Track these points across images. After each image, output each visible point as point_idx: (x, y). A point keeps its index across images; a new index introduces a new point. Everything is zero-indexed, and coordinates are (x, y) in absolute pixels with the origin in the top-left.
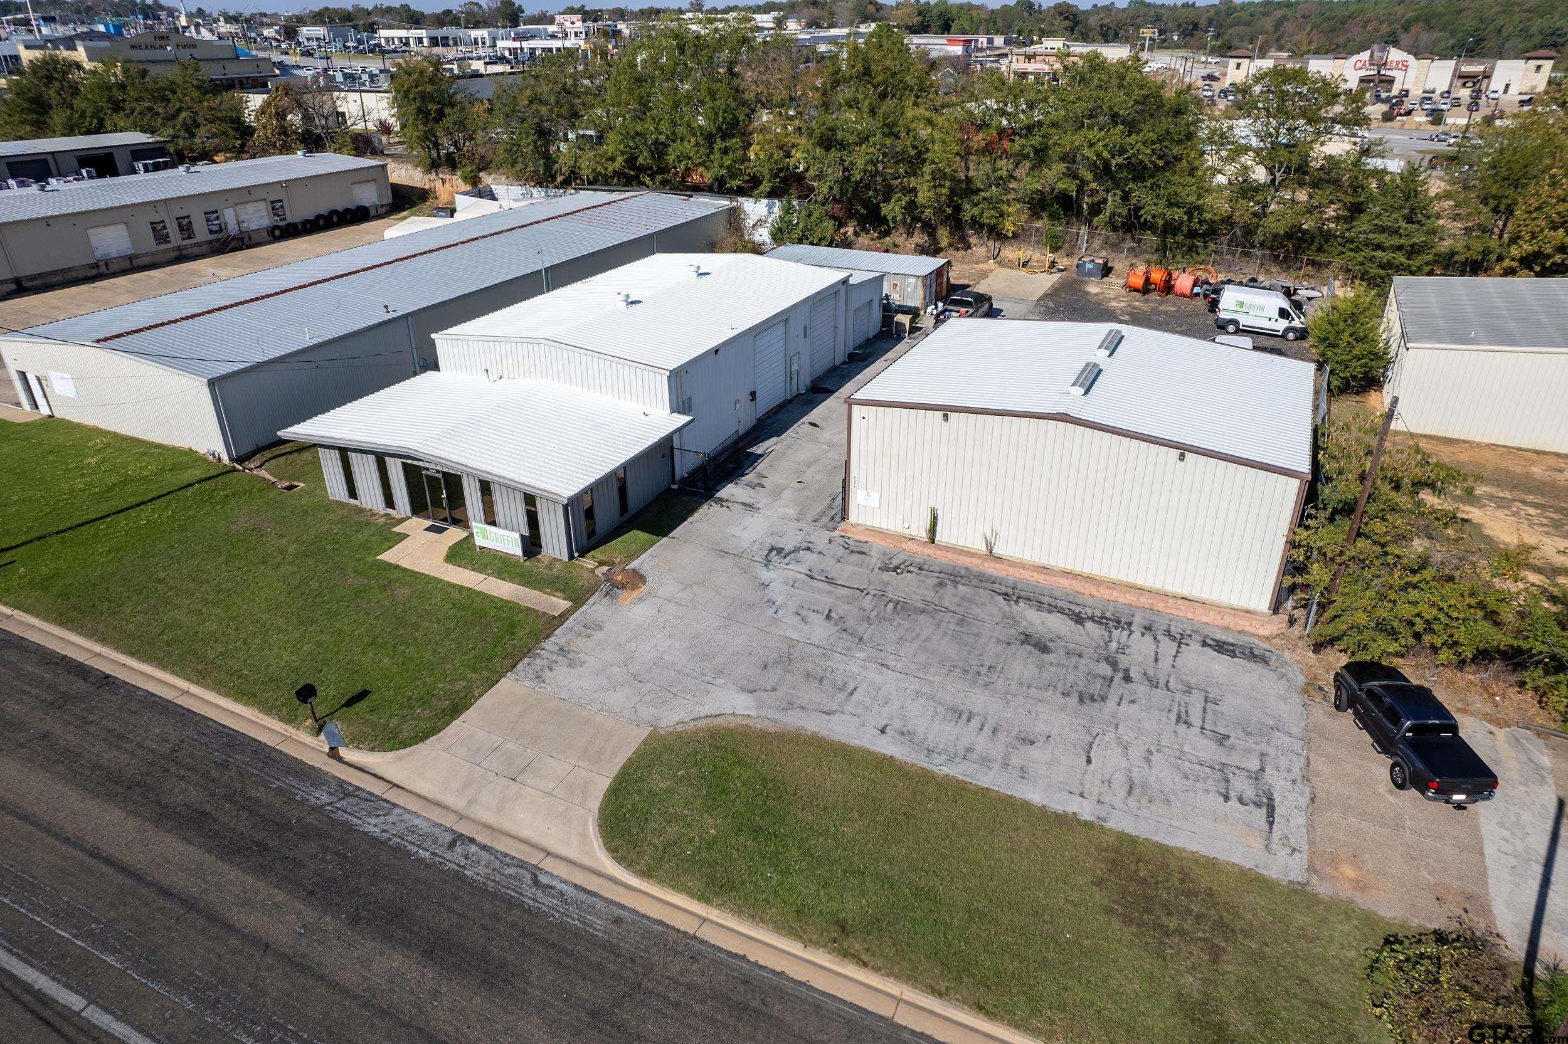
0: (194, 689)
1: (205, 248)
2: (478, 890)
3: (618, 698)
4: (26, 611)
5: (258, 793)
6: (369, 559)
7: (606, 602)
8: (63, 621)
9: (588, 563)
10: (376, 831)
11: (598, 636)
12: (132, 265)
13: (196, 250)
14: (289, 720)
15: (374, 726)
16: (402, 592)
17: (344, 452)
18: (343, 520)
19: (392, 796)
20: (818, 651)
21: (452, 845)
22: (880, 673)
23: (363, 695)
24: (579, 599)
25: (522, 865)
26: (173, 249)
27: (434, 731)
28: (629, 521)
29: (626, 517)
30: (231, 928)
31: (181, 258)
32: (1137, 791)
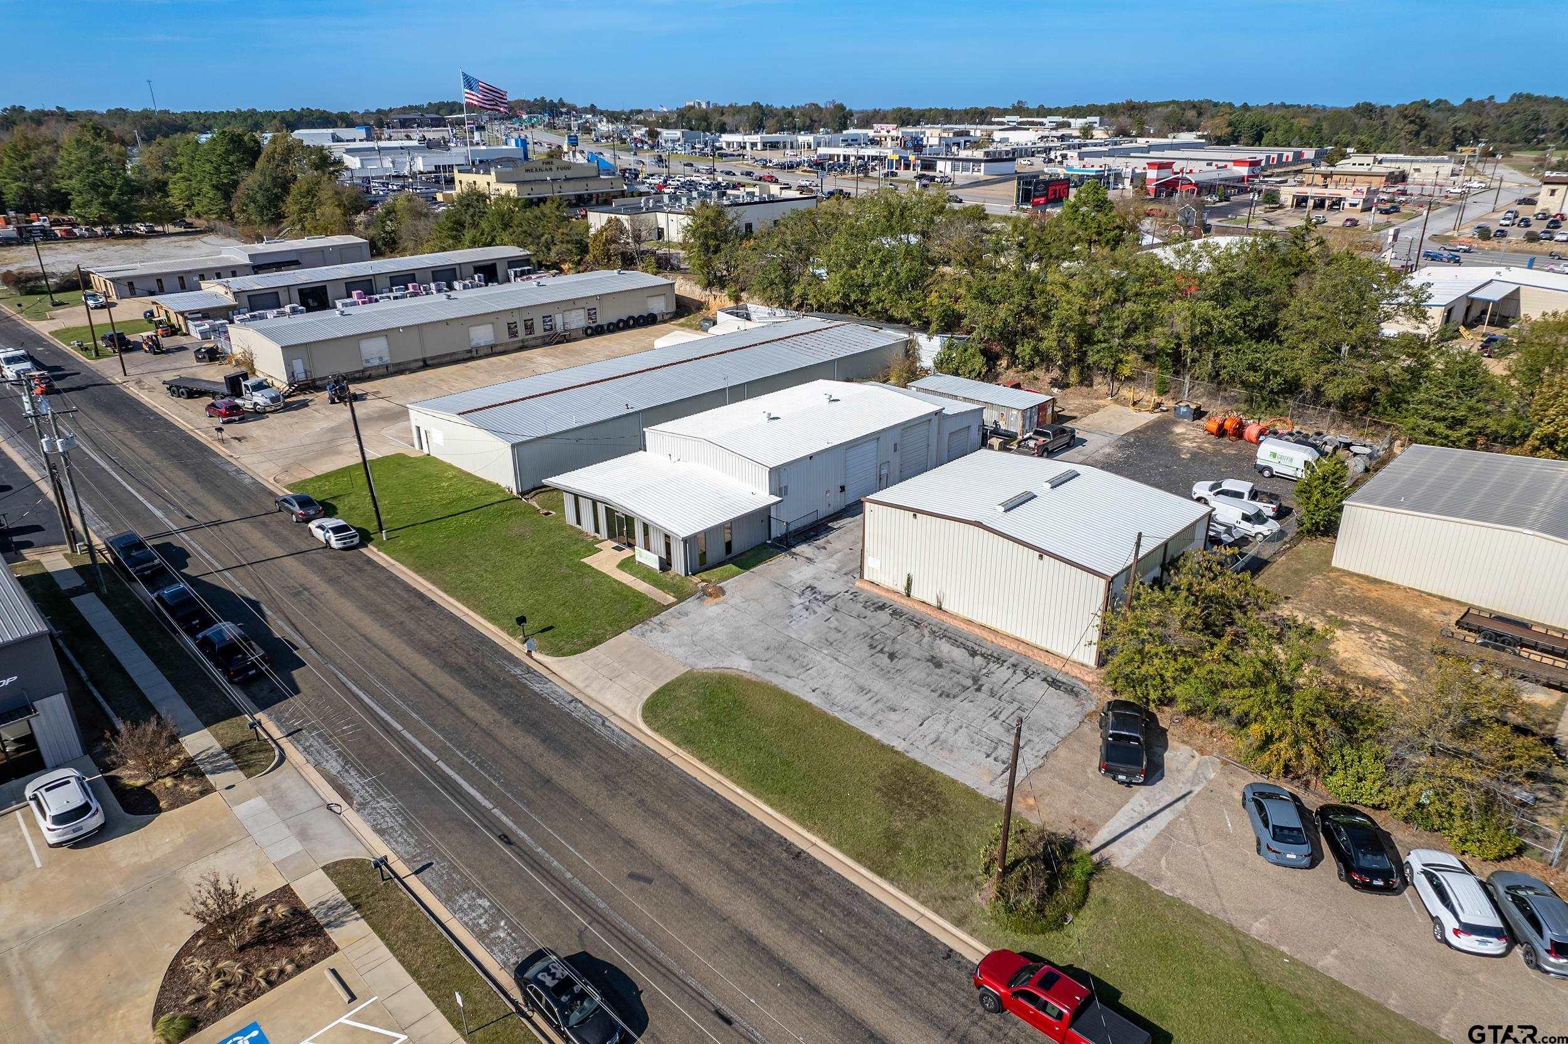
0: (471, 613)
1: (539, 341)
2: (575, 721)
3: (679, 652)
4: (402, 563)
5: (490, 665)
6: (577, 560)
7: (696, 602)
8: (417, 571)
9: (696, 579)
10: (538, 690)
11: (684, 619)
12: (493, 351)
13: (533, 343)
14: (511, 635)
15: (551, 643)
16: (587, 580)
17: (576, 497)
18: (569, 537)
19: (551, 677)
20: (802, 646)
21: (571, 702)
22: (831, 662)
23: (551, 628)
24: (682, 597)
25: (600, 716)
26: (518, 342)
27: (580, 651)
28: (731, 559)
29: (730, 556)
30: (464, 715)
31: (523, 348)
32: (938, 743)
